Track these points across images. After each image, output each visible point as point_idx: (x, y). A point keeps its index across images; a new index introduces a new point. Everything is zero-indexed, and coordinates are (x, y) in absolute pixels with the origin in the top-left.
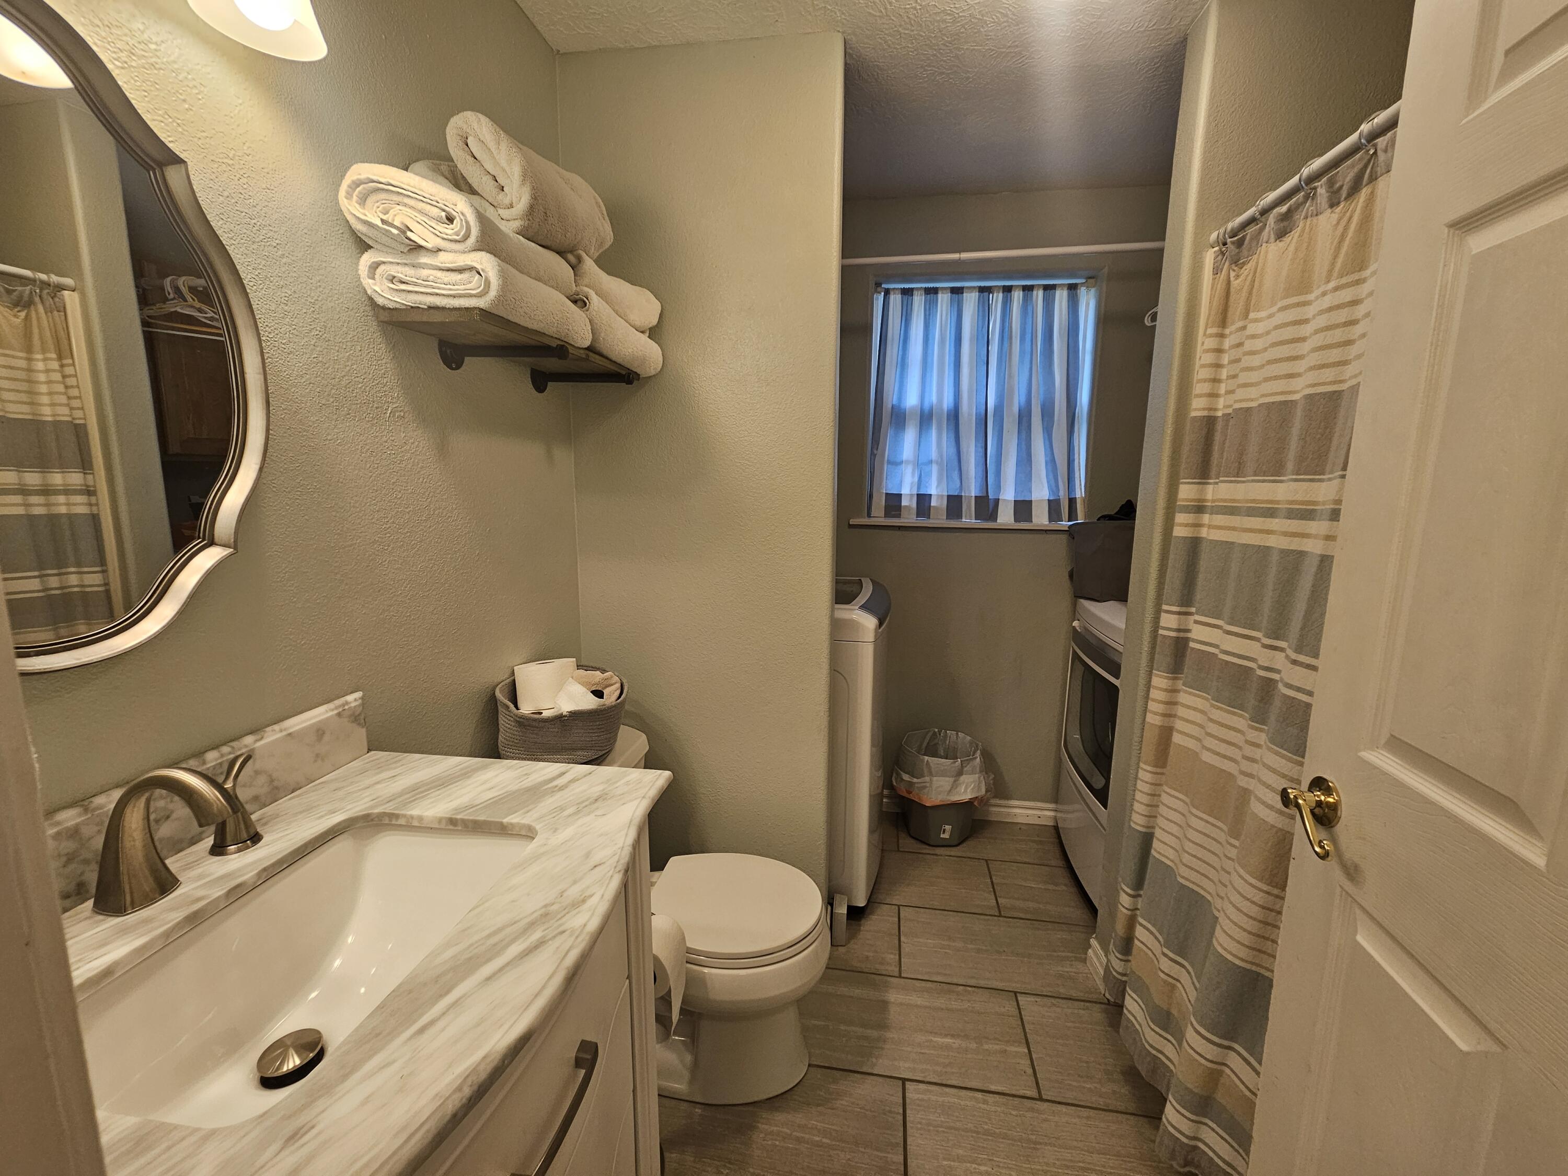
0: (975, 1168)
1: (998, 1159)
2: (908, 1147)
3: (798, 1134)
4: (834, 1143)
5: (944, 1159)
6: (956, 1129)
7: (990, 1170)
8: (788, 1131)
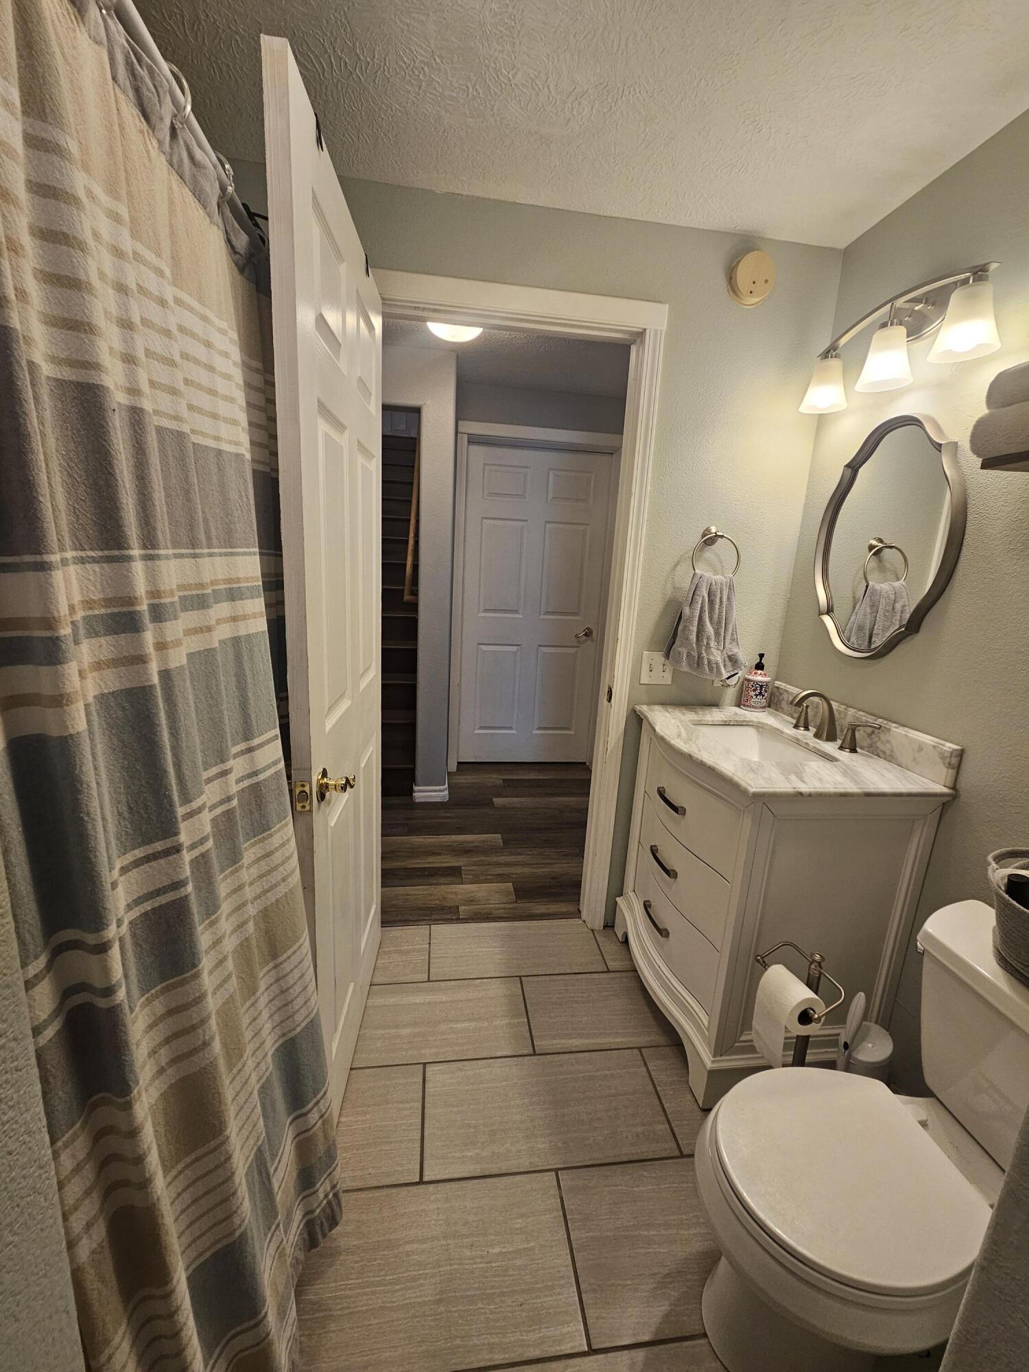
0: (505, 1247)
1: (481, 1266)
2: (568, 1251)
3: (671, 1232)
4: (637, 1233)
5: (532, 1249)
6: (523, 1291)
7: (490, 1251)
8: (682, 1232)
